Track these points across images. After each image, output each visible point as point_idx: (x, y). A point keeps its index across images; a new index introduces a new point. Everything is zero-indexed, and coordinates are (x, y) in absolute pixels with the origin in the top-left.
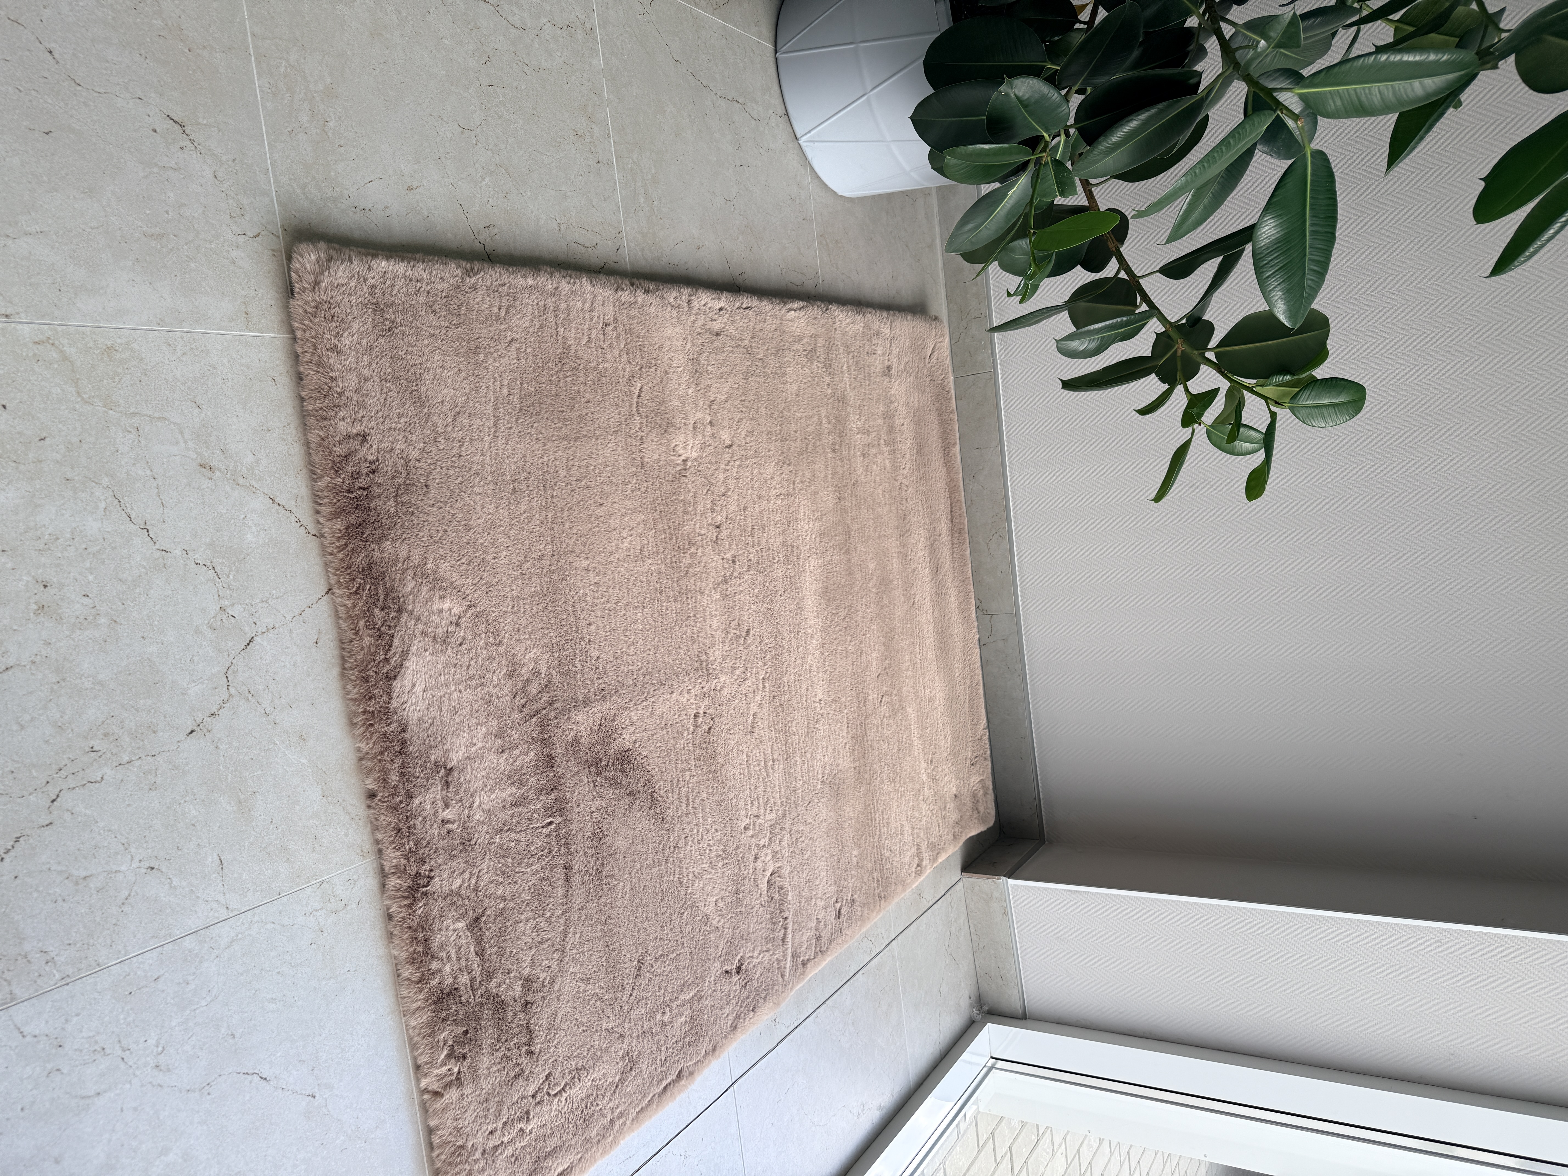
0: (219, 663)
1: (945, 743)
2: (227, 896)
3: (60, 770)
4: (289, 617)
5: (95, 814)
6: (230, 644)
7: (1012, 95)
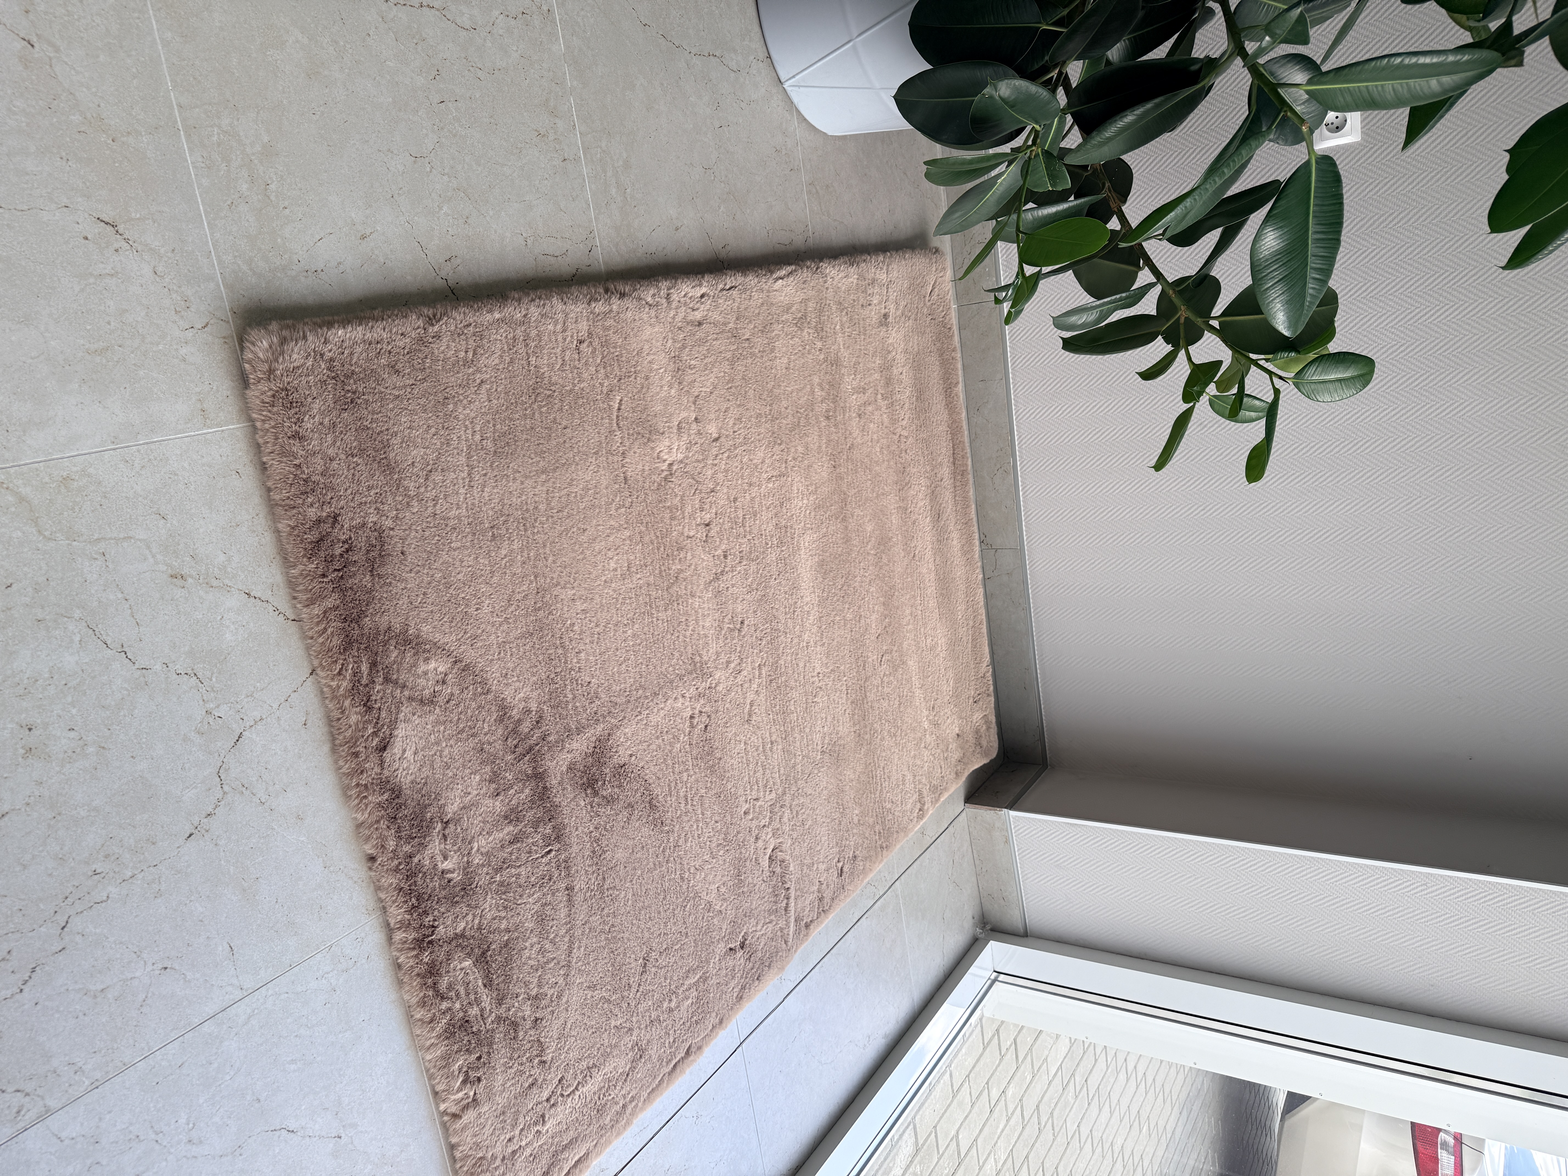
0: (210, 765)
1: (947, 688)
2: (240, 978)
3: (66, 898)
4: (275, 706)
5: (105, 931)
6: (219, 744)
7: (997, 98)
